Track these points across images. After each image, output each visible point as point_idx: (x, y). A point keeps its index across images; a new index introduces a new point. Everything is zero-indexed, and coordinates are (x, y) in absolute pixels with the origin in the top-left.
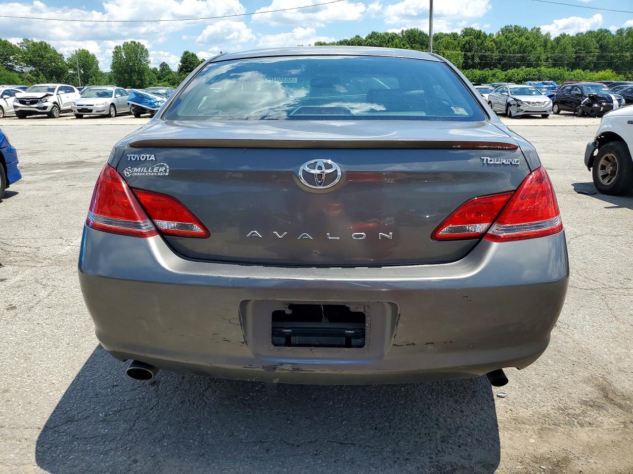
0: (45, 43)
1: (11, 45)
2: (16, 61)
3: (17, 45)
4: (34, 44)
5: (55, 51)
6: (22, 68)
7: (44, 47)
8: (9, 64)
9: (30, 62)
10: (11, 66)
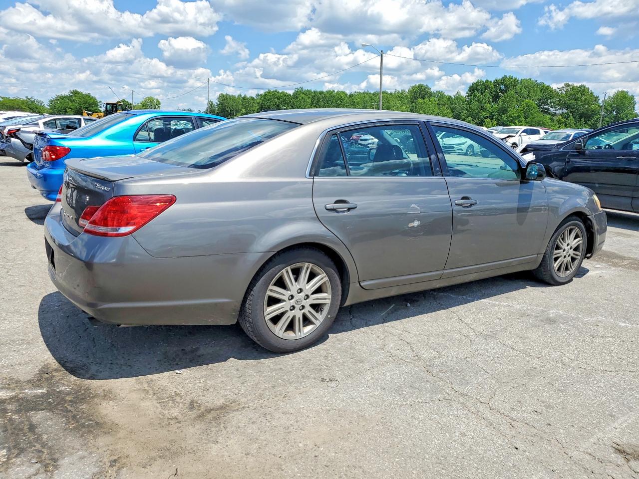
0: (585, 87)
1: (552, 91)
2: (552, 104)
3: (558, 90)
4: (573, 88)
5: (592, 93)
6: (556, 110)
7: (583, 90)
8: (545, 107)
9: (564, 105)
10: (546, 109)
